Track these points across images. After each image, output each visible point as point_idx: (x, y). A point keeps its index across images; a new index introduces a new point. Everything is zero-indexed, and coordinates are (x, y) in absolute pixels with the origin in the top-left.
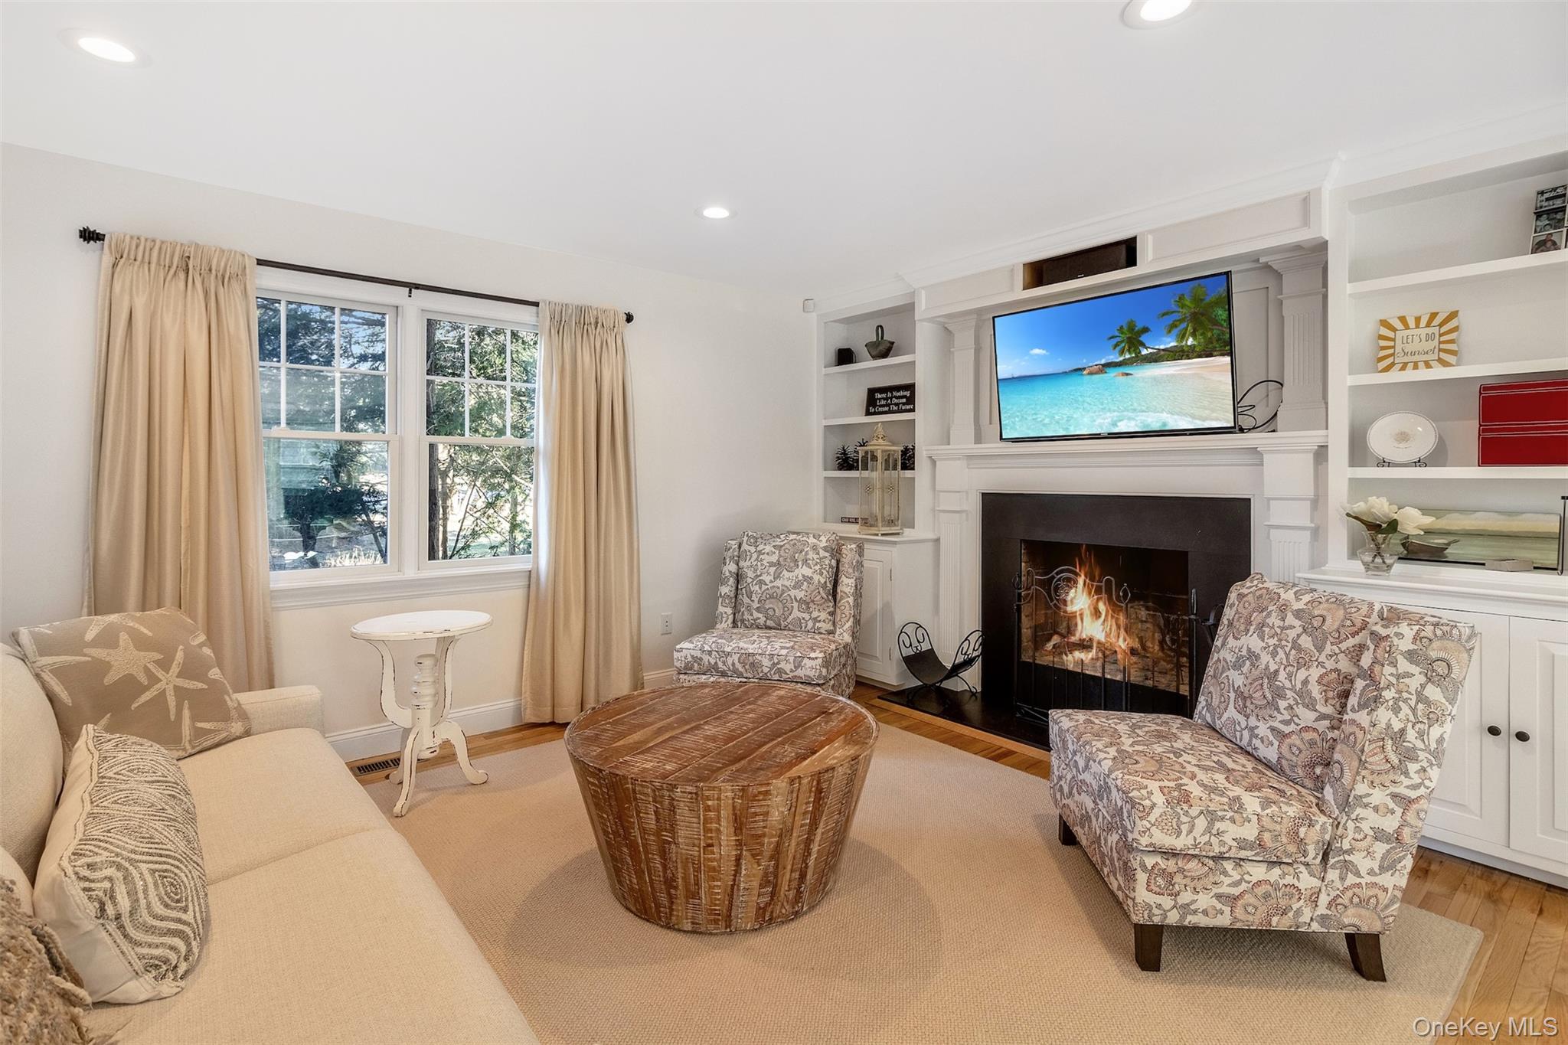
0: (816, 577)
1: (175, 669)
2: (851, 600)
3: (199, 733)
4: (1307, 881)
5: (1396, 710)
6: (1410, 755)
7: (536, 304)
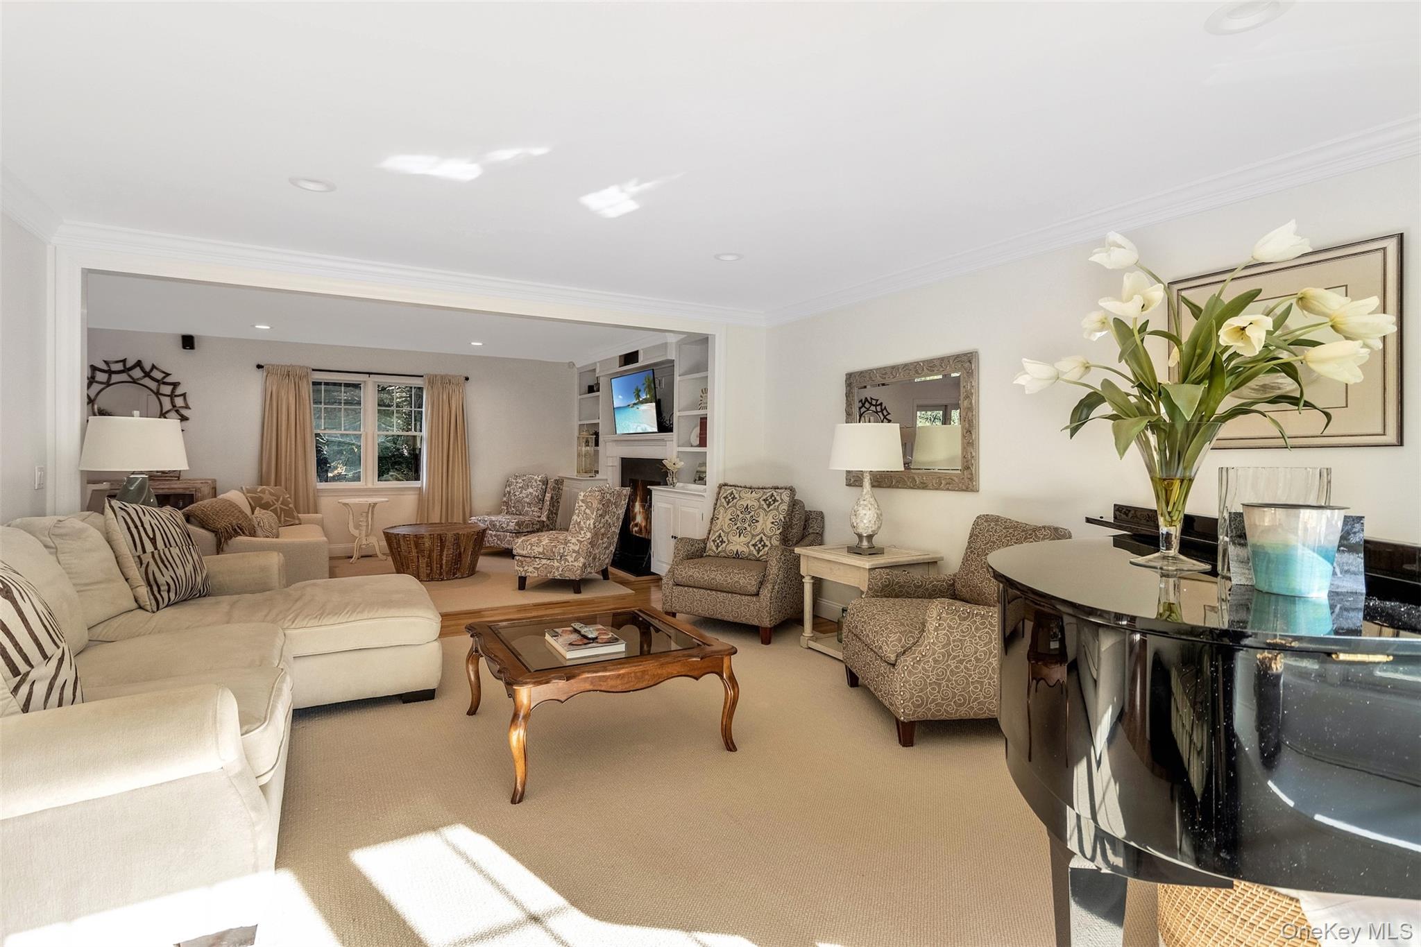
0: (534, 493)
1: (280, 502)
2: (548, 503)
3: (286, 521)
4: (556, 564)
5: (578, 516)
6: (582, 529)
7: (422, 376)
